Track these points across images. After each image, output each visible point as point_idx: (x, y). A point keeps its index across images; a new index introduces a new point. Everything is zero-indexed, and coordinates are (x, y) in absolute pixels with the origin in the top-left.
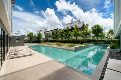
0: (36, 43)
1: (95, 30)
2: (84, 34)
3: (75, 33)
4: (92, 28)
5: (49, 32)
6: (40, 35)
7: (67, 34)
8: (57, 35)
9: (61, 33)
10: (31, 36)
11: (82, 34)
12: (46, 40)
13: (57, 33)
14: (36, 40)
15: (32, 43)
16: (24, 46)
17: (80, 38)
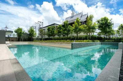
0: (26, 41)
1: (102, 24)
2: (87, 28)
3: (75, 28)
4: (98, 22)
5: (44, 29)
6: (32, 32)
7: (66, 30)
8: (54, 32)
9: (58, 28)
10: (19, 32)
11: (84, 28)
12: (40, 38)
13: (53, 29)
14: (26, 37)
15: (22, 41)
16: (5, 43)
17: (82, 34)
